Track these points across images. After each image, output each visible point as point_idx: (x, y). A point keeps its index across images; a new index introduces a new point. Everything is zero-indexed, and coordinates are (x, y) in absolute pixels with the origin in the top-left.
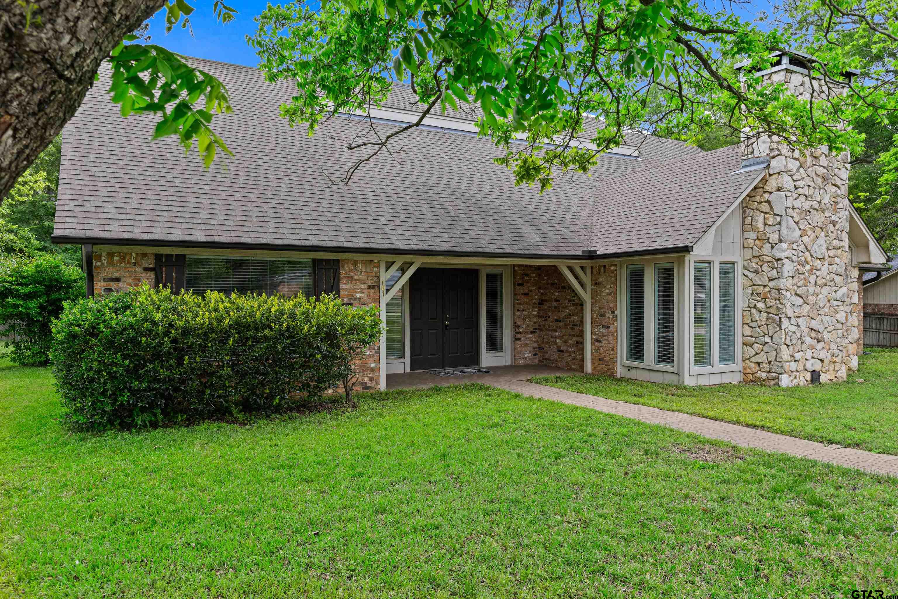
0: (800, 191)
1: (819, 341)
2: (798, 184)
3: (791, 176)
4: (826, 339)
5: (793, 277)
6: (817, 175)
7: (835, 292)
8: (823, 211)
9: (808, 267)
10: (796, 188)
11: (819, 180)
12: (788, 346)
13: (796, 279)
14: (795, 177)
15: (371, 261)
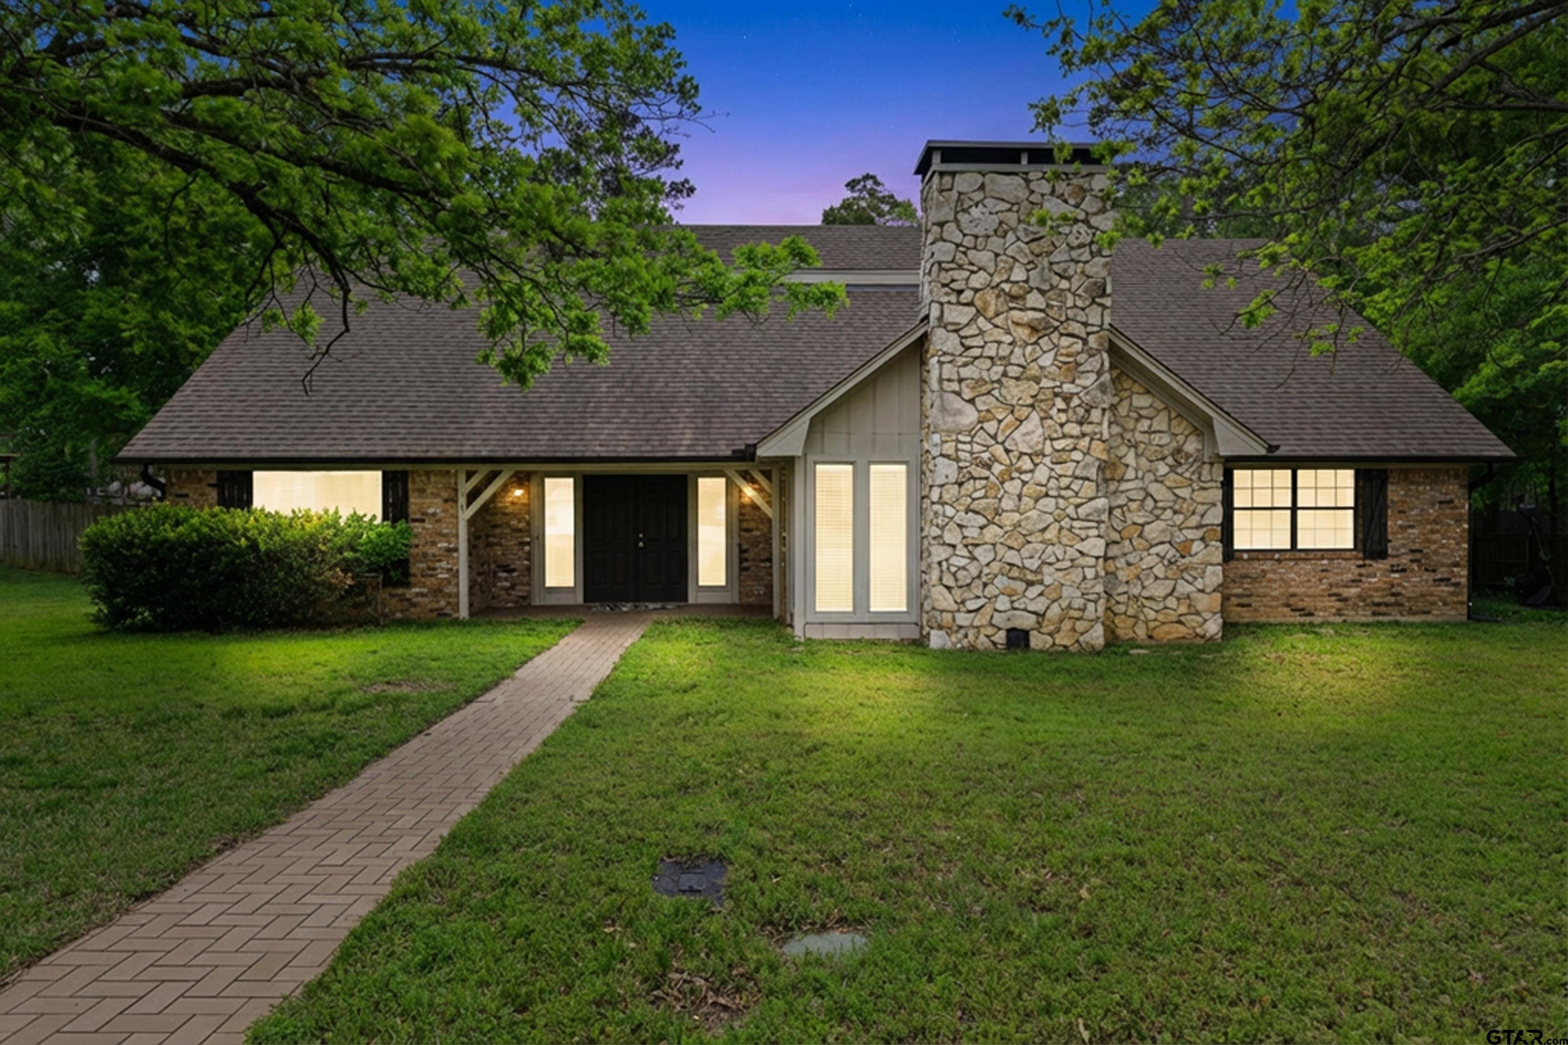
0: (976, 352)
1: (1030, 584)
2: (967, 342)
3: (956, 331)
4: (1048, 580)
5: (960, 484)
6: (1017, 324)
7: (1077, 506)
8: (1037, 380)
9: (997, 468)
10: (968, 348)
11: (1023, 333)
12: (948, 588)
13: (969, 486)
14: (962, 333)
15: (448, 472)
